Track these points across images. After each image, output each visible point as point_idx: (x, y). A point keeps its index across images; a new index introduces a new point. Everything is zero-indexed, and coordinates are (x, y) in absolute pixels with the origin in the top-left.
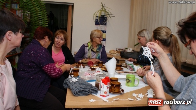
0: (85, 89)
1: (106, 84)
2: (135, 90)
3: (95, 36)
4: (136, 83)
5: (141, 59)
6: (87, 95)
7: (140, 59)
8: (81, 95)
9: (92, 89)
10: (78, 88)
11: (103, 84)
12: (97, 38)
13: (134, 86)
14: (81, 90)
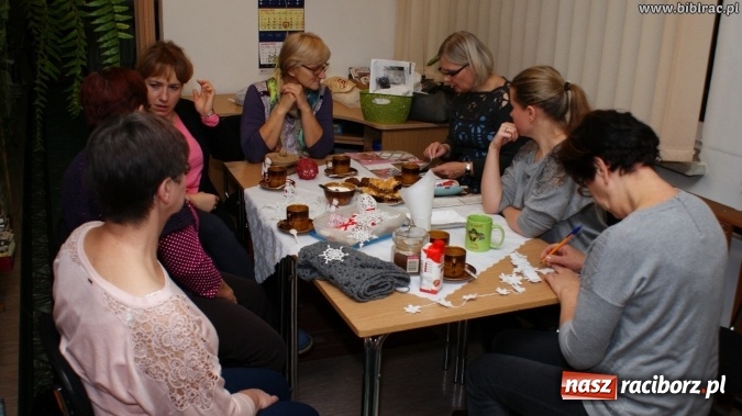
0: (383, 280)
1: (437, 261)
2: (497, 261)
3: (298, 61)
4: (496, 236)
5: (463, 136)
6: (388, 295)
7: (461, 137)
8: (374, 298)
9: (397, 275)
10: (364, 279)
11: (430, 260)
12: (304, 69)
13: (491, 248)
14: (375, 283)
